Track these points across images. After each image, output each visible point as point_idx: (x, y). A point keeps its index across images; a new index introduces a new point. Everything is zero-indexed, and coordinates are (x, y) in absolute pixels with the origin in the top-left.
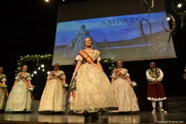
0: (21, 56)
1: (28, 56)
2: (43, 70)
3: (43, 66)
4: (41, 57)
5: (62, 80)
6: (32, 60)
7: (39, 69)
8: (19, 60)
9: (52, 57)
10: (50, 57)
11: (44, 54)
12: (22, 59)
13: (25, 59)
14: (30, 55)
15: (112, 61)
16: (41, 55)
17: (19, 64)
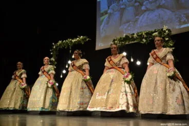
0: (53, 44)
1: (60, 42)
4: (73, 41)
5: (84, 70)
6: (65, 47)
8: (52, 49)
10: (82, 39)
11: (77, 37)
12: (54, 47)
13: (57, 47)
14: (63, 41)
16: (73, 39)
17: (52, 53)
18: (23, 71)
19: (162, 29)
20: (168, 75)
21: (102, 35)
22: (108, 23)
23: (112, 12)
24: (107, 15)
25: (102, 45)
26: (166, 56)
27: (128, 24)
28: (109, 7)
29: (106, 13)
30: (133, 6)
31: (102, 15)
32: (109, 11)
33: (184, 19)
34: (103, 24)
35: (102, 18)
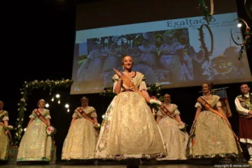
0: (26, 82)
1: (36, 81)
2: (59, 102)
3: (58, 96)
4: (56, 83)
6: (43, 88)
7: (53, 100)
8: (22, 88)
9: (72, 83)
10: (68, 83)
12: (27, 86)
13: (31, 87)
15: (157, 88)
16: (55, 80)
17: (22, 93)
18: (5, 112)
19: (155, 85)
20: (180, 127)
21: (80, 80)
22: (87, 68)
23: (92, 57)
24: (86, 60)
25: (79, 90)
26: (174, 111)
27: (109, 73)
28: (89, 52)
29: (85, 57)
30: (116, 56)
31: (81, 58)
32: (88, 57)
33: (163, 77)
34: (81, 68)
35: (80, 62)
